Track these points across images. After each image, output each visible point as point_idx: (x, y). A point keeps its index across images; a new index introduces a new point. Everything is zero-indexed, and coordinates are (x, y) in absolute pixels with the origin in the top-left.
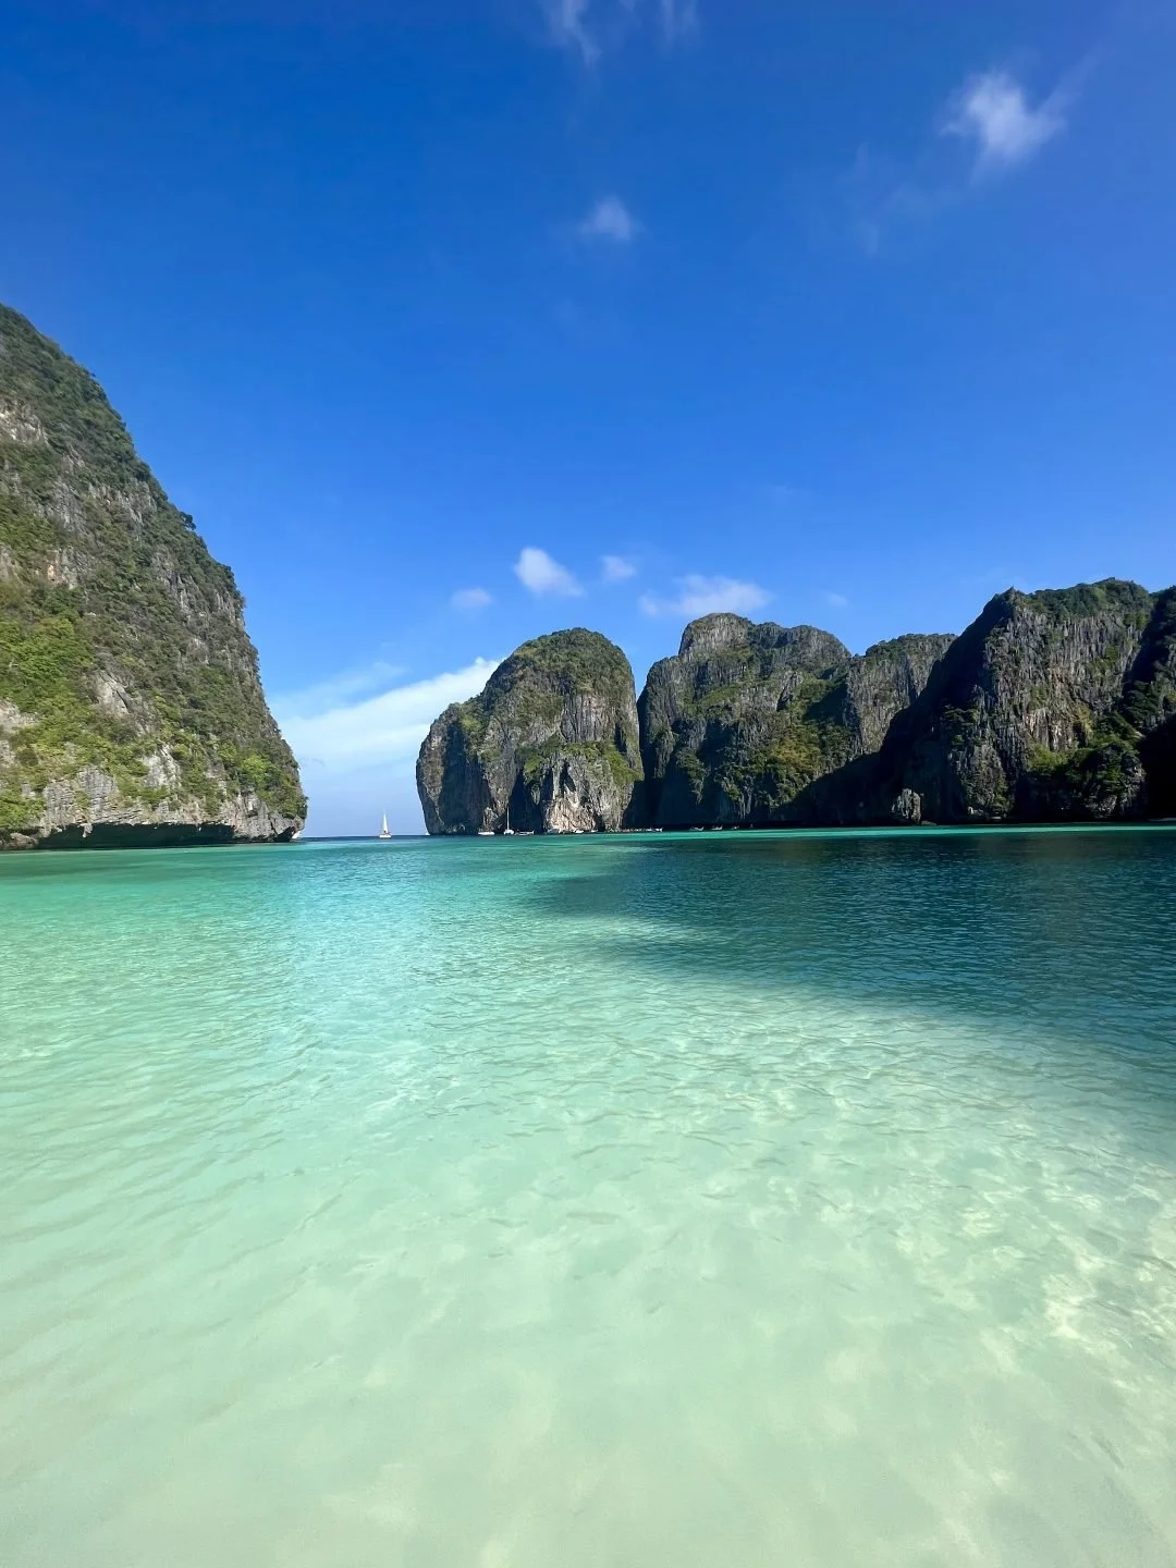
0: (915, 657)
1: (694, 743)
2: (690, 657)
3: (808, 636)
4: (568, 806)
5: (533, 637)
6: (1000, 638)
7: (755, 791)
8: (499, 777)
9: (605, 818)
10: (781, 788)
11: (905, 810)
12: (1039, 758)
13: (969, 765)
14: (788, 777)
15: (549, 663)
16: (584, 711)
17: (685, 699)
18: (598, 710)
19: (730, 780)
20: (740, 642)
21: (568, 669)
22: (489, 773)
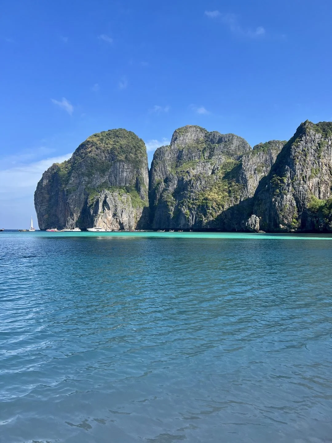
0: (275, 151)
1: (171, 189)
2: (175, 146)
3: (232, 139)
4: (106, 218)
5: (98, 132)
6: (299, 144)
7: (197, 214)
8: (75, 202)
9: (124, 224)
10: (208, 212)
11: (252, 224)
12: (313, 202)
13: (281, 204)
14: (212, 207)
15: (104, 145)
16: (120, 170)
17: (171, 167)
18: (128, 170)
19: (186, 207)
20: (201, 140)
21: (113, 149)
22: (70, 199)
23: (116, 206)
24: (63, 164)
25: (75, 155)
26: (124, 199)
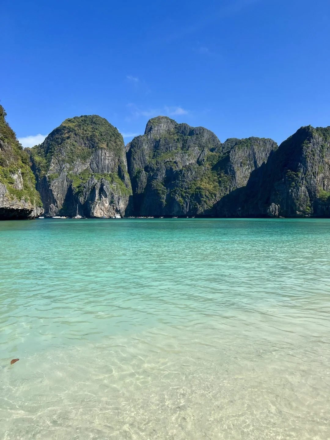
1: (160, 178)
2: (152, 136)
3: (203, 132)
4: (103, 205)
5: (71, 117)
6: (308, 145)
7: (191, 201)
8: (58, 188)
10: (203, 200)
12: (321, 193)
13: (297, 194)
14: (205, 195)
15: (83, 132)
16: (102, 158)
17: (149, 156)
18: (109, 158)
19: (179, 196)
20: (172, 131)
21: (93, 136)
22: (53, 186)
23: (112, 193)
24: (34, 148)
25: (49, 140)
26: (115, 187)
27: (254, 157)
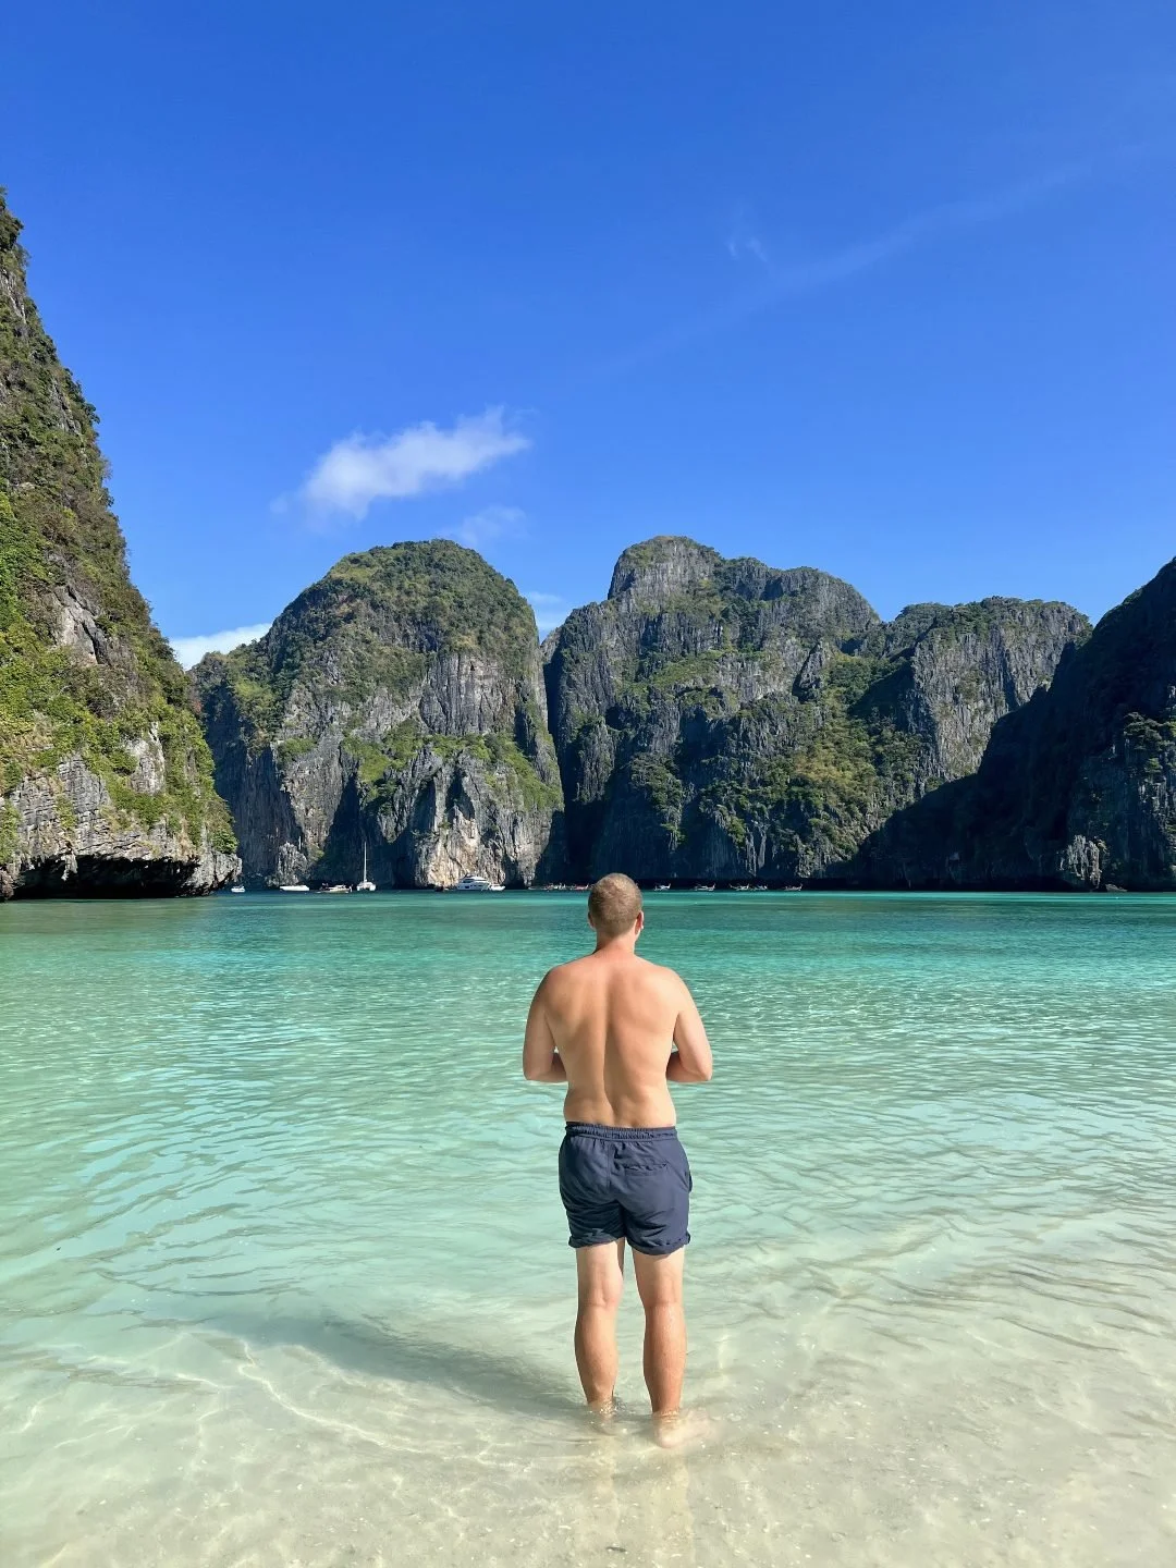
1: (660, 748)
3: (815, 585)
4: (461, 844)
5: (362, 549)
7: (773, 829)
8: (311, 788)
9: (522, 867)
10: (816, 825)
13: (1171, 804)
14: (826, 808)
15: (398, 596)
16: (463, 682)
17: (623, 673)
18: (486, 682)
19: (730, 809)
20: (704, 586)
21: (432, 608)
22: (292, 781)
23: (492, 803)
24: (235, 655)
25: (285, 628)
26: (502, 779)
27: (1005, 668)
